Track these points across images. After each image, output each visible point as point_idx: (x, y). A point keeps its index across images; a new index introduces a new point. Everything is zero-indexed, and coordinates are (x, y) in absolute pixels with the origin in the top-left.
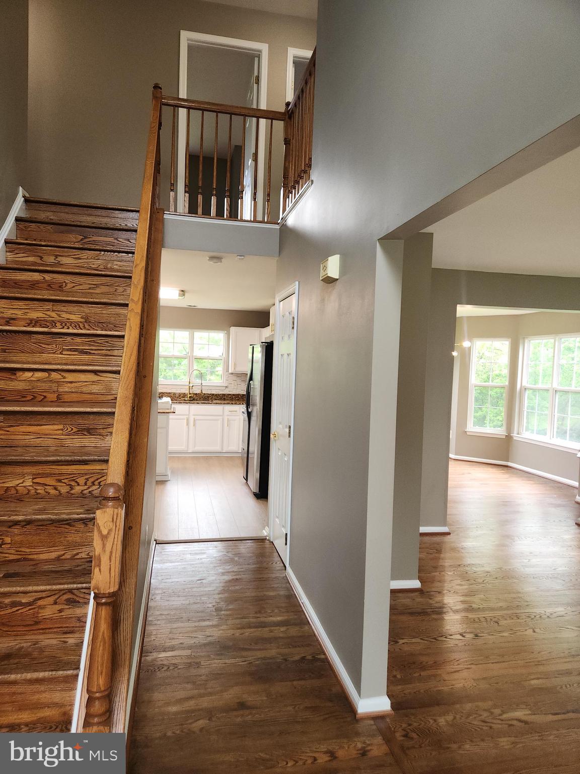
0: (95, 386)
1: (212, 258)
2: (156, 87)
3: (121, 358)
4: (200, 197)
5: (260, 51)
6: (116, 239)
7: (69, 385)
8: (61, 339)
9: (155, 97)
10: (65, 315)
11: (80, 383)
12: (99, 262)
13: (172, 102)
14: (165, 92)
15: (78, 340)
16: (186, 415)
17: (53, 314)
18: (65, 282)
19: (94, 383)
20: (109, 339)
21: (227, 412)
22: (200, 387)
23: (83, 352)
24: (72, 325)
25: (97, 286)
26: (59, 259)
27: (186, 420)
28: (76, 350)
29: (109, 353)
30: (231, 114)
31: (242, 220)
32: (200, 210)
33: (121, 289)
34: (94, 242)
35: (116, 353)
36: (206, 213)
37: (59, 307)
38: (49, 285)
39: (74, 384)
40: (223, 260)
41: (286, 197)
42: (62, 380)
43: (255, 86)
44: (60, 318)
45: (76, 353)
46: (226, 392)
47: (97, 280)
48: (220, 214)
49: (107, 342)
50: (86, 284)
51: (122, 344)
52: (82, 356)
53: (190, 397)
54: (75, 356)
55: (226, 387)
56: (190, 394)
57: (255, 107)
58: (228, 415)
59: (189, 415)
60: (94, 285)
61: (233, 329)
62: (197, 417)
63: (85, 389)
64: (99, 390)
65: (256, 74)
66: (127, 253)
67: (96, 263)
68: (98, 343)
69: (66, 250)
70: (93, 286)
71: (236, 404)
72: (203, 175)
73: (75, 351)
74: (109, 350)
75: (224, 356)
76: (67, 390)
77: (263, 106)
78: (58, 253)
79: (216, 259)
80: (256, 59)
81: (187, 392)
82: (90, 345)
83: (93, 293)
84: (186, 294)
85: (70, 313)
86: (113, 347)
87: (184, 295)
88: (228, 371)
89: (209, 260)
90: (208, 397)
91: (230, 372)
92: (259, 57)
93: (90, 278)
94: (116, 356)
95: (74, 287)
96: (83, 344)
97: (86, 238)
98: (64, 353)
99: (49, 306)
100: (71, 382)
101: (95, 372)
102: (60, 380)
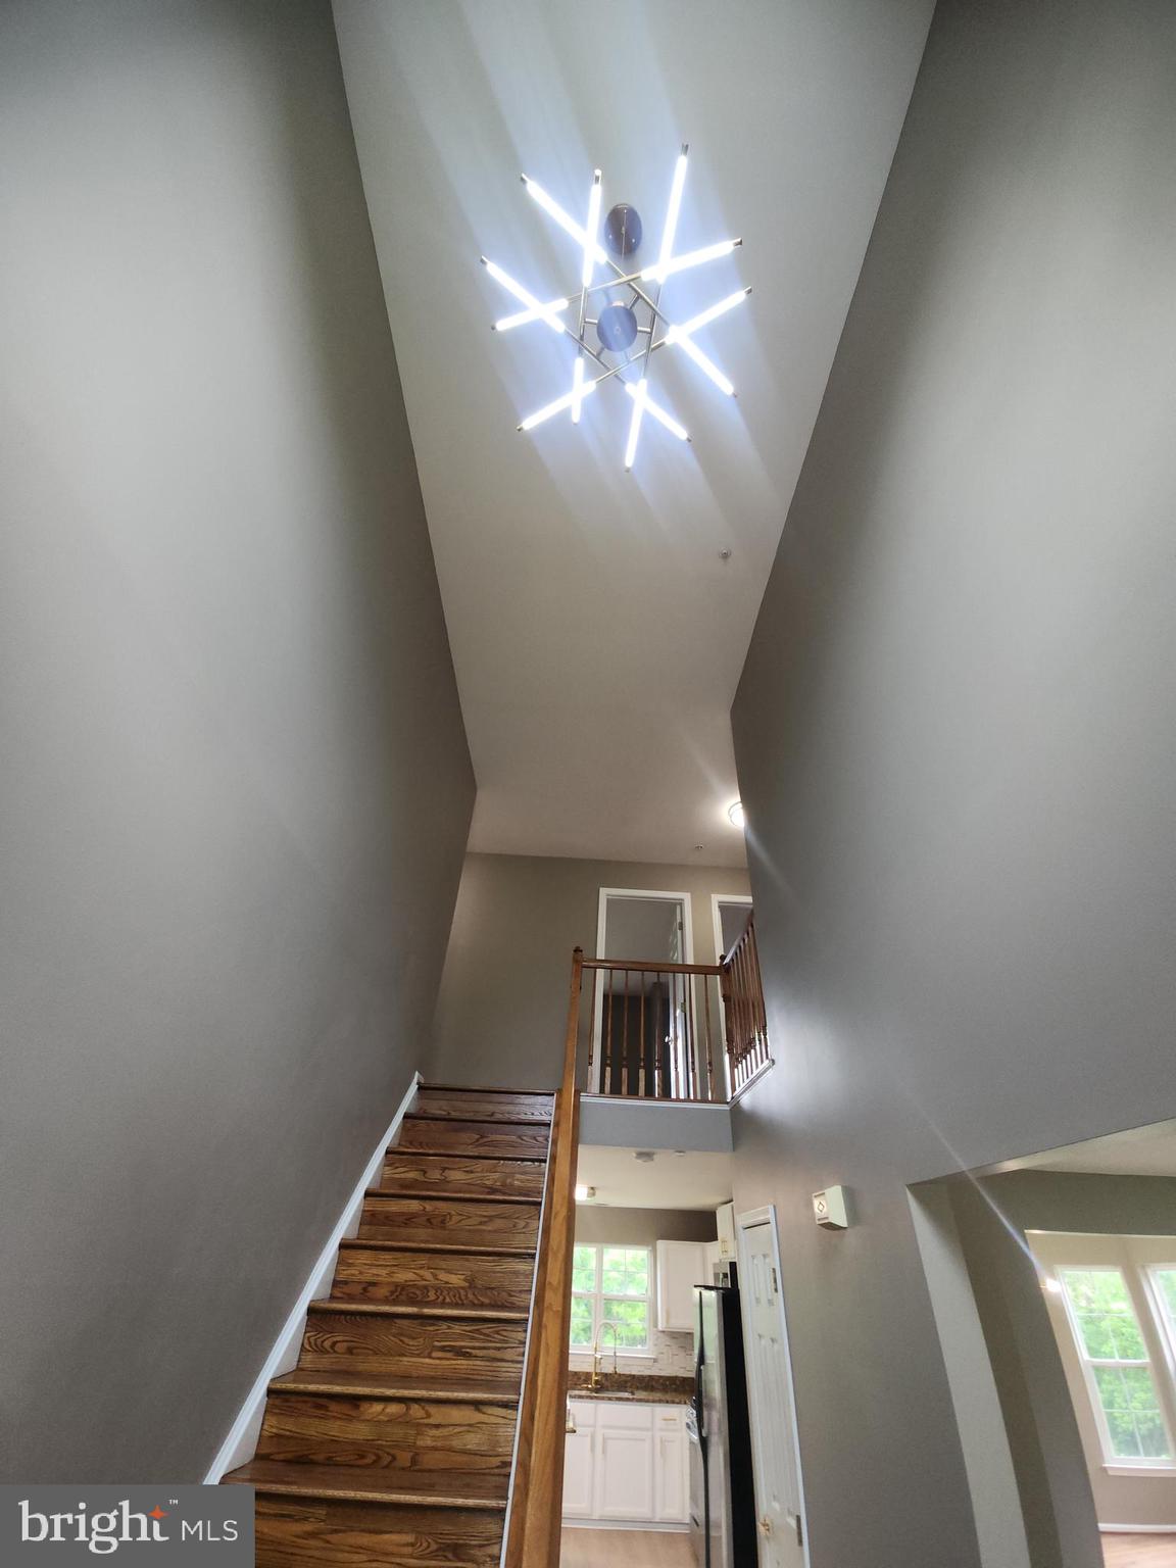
0: (472, 1435)
1: (640, 1155)
2: (577, 950)
3: (519, 1366)
4: (625, 1072)
5: (682, 900)
6: (520, 1137)
7: (434, 1432)
8: (431, 1328)
9: (576, 961)
10: (443, 1276)
11: (451, 1428)
12: (496, 1176)
13: (592, 964)
14: (586, 954)
15: (457, 1328)
16: (589, 1426)
17: (427, 1274)
18: (449, 1214)
19: (471, 1429)
20: (501, 1327)
21: (659, 1423)
22: (612, 1360)
23: (460, 1353)
24: (451, 1294)
25: (491, 1218)
26: (447, 1173)
27: (589, 1439)
28: (451, 1349)
29: (498, 1355)
30: (658, 972)
31: (678, 1100)
32: (624, 1089)
33: (522, 1224)
34: (492, 1144)
35: (509, 1354)
36: (633, 1092)
37: (439, 1261)
38: (428, 1220)
39: (441, 1430)
40: (655, 1156)
41: (733, 1066)
42: (426, 1421)
43: (679, 932)
44: (437, 1282)
45: (449, 1355)
46: (655, 1372)
47: (491, 1210)
48: (649, 1094)
49: (497, 1333)
50: (477, 1215)
51: (520, 1336)
52: (459, 1362)
53: (597, 1382)
54: (448, 1362)
55: (655, 1360)
56: (596, 1374)
57: (680, 962)
58: (661, 1430)
59: (594, 1426)
60: (485, 1216)
61: (661, 1244)
62: (610, 1433)
63: (456, 1443)
64: (478, 1444)
65: (678, 920)
66: (533, 1160)
67: (492, 1179)
68: (485, 1334)
69: (458, 1159)
70: (485, 1219)
71: (673, 1402)
72: (628, 1044)
73: (450, 1351)
74: (499, 1349)
75: (649, 1293)
76: (429, 1442)
77: (690, 961)
78: (447, 1166)
79: (646, 1156)
80: (678, 907)
81: (590, 1369)
82: (473, 1338)
83: (484, 1231)
84: (597, 1192)
85: (449, 1272)
86: (506, 1342)
87: (594, 1194)
88: (656, 1326)
89: (637, 1158)
90: (626, 1382)
91: (660, 1328)
92: (681, 904)
93: (484, 1206)
94: (508, 1361)
95: (460, 1221)
96: (462, 1336)
97: (482, 1137)
98: (434, 1354)
99: (423, 1260)
100: (437, 1426)
101: (477, 1404)
102: (422, 1421)
